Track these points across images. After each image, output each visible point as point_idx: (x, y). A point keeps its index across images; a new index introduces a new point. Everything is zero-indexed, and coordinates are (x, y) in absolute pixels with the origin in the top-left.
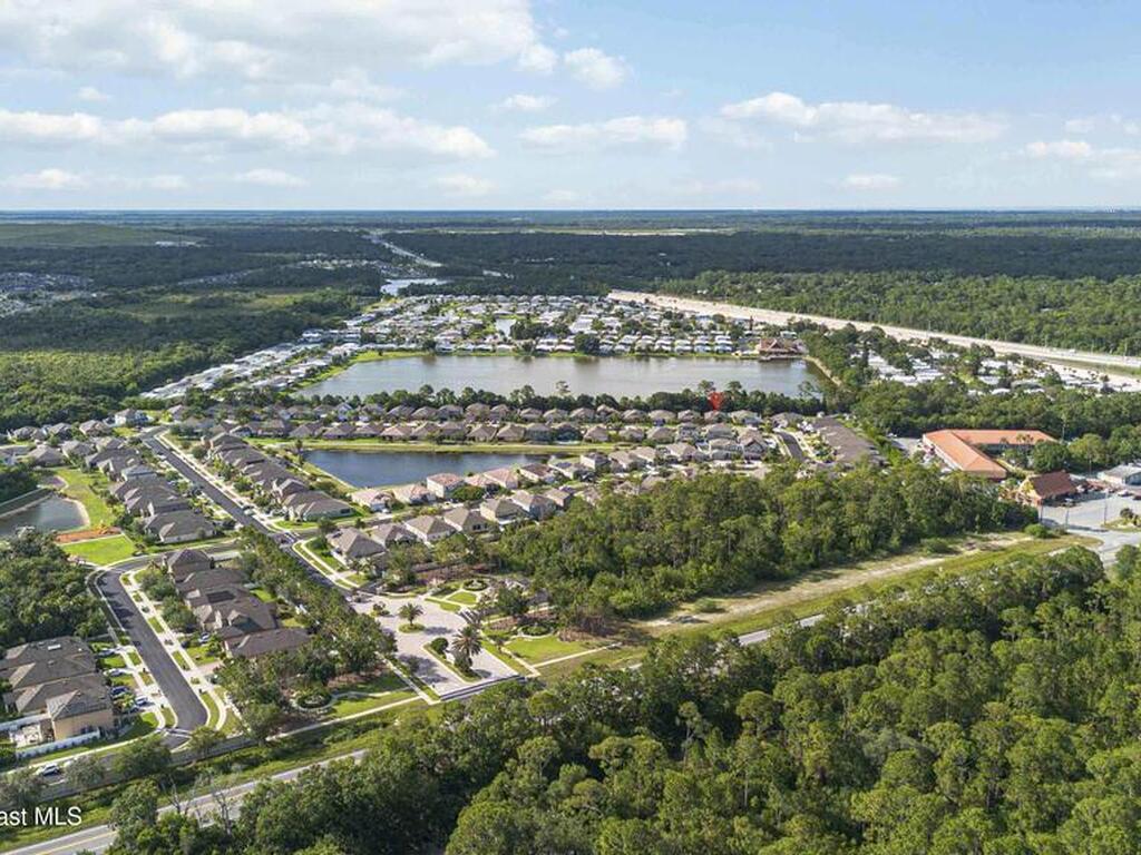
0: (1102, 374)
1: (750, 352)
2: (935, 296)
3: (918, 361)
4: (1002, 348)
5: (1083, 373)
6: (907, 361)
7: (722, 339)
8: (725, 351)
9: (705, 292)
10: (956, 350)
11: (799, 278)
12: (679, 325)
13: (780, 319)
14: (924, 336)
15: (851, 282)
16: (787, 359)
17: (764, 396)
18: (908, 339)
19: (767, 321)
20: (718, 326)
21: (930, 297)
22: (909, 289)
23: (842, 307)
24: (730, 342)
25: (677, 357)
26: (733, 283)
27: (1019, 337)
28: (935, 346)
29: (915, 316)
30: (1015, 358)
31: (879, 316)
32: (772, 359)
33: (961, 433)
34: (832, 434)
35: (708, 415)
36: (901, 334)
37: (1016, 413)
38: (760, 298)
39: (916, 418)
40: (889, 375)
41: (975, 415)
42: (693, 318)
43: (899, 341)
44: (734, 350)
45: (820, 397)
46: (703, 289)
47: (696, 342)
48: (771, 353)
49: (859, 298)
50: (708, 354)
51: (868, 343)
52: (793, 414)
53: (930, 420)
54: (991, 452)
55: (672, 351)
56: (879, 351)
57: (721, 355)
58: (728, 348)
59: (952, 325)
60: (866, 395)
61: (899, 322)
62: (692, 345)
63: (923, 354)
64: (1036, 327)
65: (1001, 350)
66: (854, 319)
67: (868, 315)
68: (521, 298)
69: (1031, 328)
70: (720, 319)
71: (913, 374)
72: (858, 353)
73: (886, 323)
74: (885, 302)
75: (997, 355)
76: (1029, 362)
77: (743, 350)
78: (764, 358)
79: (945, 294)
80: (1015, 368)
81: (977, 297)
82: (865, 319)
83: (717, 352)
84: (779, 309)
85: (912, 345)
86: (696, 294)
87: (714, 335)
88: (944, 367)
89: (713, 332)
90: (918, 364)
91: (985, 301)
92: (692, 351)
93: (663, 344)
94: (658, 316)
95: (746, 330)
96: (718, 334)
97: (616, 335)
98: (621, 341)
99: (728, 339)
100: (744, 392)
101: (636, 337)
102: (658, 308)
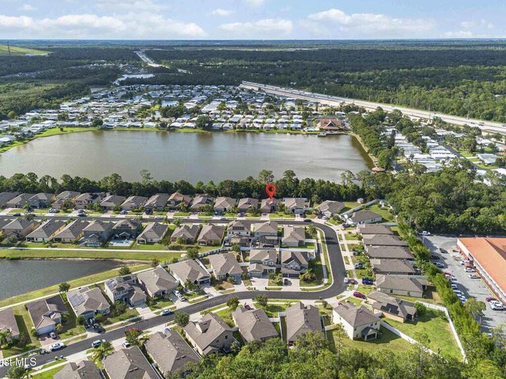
1: (313, 129)
3: (429, 138)
4: (484, 126)
6: (421, 139)
7: (297, 118)
8: (296, 128)
9: (295, 84)
12: (272, 106)
13: (335, 103)
14: (428, 116)
16: (337, 134)
17: (313, 182)
18: (418, 119)
19: (328, 104)
20: (296, 108)
23: (374, 93)
24: (301, 121)
25: (264, 132)
26: (312, 78)
27: (490, 117)
28: (437, 125)
35: (264, 204)
36: (413, 114)
38: (326, 87)
43: (412, 120)
44: (302, 127)
45: (360, 184)
46: (295, 81)
47: (280, 120)
48: (327, 130)
50: (285, 131)
55: (262, 128)
56: (401, 129)
57: (294, 131)
58: (300, 126)
62: (277, 123)
63: (431, 132)
65: (484, 128)
66: (381, 102)
67: (389, 99)
68: (189, 87)
70: (299, 102)
73: (402, 105)
75: (483, 134)
77: (308, 127)
78: (322, 134)
82: (388, 102)
83: (292, 128)
85: (422, 124)
86: (290, 85)
89: (292, 112)
92: (275, 128)
93: (257, 122)
94: (263, 100)
95: (313, 110)
96: (295, 114)
97: (230, 114)
98: (231, 119)
99: (300, 119)
100: (297, 179)
101: (242, 116)
102: (265, 94)
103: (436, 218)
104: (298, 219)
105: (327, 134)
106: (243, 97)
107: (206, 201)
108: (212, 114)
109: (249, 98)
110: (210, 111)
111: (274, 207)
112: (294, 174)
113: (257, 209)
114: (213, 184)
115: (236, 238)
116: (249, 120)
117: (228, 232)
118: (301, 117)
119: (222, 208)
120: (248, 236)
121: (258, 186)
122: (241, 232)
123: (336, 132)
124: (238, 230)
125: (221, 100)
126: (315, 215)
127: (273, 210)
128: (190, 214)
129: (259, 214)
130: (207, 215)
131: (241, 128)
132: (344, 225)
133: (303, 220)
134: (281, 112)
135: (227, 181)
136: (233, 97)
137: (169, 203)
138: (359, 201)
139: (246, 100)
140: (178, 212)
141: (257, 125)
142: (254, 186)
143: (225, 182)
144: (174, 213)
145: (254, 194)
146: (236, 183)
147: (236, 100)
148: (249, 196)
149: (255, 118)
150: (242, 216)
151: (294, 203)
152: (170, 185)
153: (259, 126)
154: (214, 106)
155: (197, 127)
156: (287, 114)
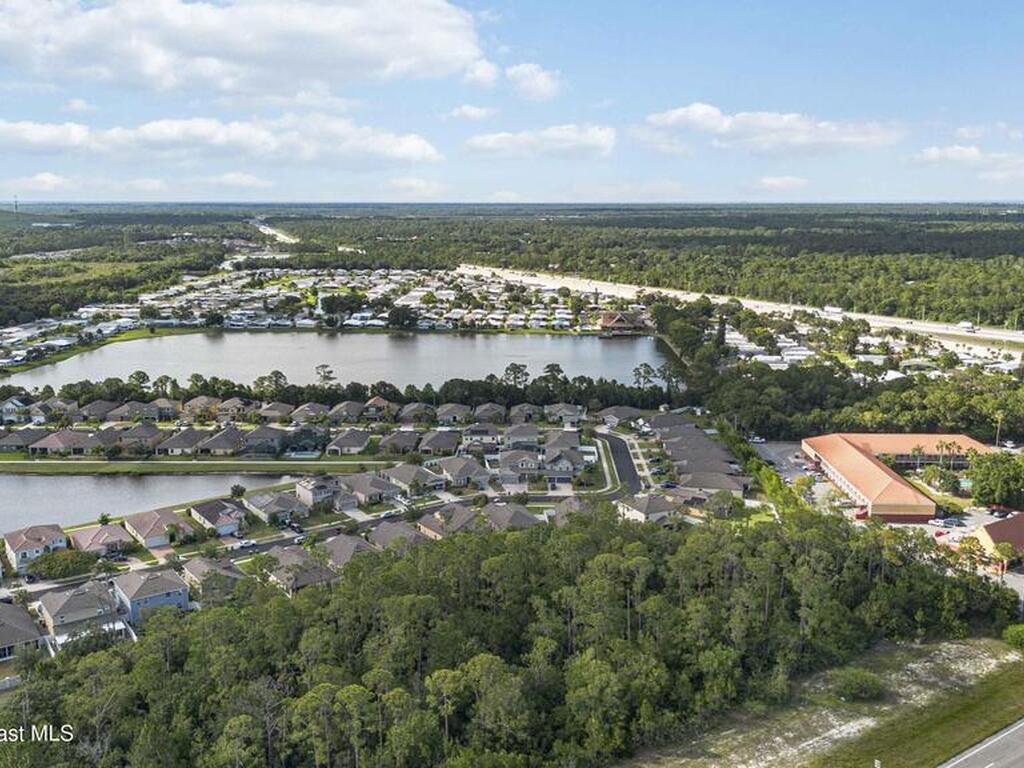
0: (1004, 352)
1: (589, 328)
2: (793, 269)
3: (782, 336)
4: (878, 322)
5: (981, 351)
6: (770, 337)
7: (562, 314)
8: (562, 327)
9: (556, 267)
10: (824, 324)
11: (655, 253)
12: (518, 297)
13: (628, 292)
14: (787, 309)
15: (707, 256)
16: (631, 335)
17: (590, 381)
18: (769, 312)
19: (616, 295)
20: (561, 300)
21: (788, 269)
22: (767, 262)
23: (697, 279)
24: (571, 317)
25: (507, 333)
26: (587, 258)
27: (891, 310)
28: (800, 320)
29: (775, 288)
30: (895, 333)
31: (737, 288)
32: (614, 336)
33: (853, 437)
34: (675, 440)
35: (515, 410)
36: (760, 307)
37: (924, 407)
38: (612, 271)
39: (790, 416)
40: (750, 354)
41: (870, 410)
42: (538, 291)
43: (758, 313)
44: (571, 326)
45: (662, 384)
46: (554, 263)
47: (532, 316)
48: (613, 329)
49: (715, 271)
50: (542, 330)
51: (724, 317)
52: (626, 408)
53: (810, 418)
54: (901, 467)
55: (503, 327)
56: (737, 326)
57: (557, 332)
58: (567, 323)
59: (816, 298)
60: (723, 381)
61: (757, 295)
62: (527, 320)
63: (788, 328)
64: (911, 299)
65: (876, 324)
66: (708, 292)
67: (724, 287)
68: (363, 272)
69: (903, 300)
70: (565, 292)
71: (778, 353)
72: (713, 329)
73: (744, 296)
74: (742, 275)
75: (873, 331)
76: (913, 338)
77: (581, 325)
78: (605, 334)
79: (804, 267)
80: (899, 345)
81: (837, 269)
82: (721, 292)
83: (553, 327)
84: (631, 283)
85: (774, 319)
86: (548, 268)
87: (554, 309)
88: (813, 344)
89: (553, 305)
90: (783, 341)
91: (846, 272)
92: (525, 327)
93: (493, 319)
94: (501, 289)
95: (590, 303)
96: (558, 308)
97: (445, 309)
98: (447, 316)
99: (568, 314)
100: (565, 378)
101: (466, 311)
102: (503, 282)
103: (773, 416)
104: (569, 428)
106: (465, 286)
107: (422, 408)
108: (412, 308)
109: (476, 287)
110: (409, 305)
111: (530, 415)
112: (560, 371)
113: (505, 416)
116: (479, 316)
117: (464, 439)
118: (570, 311)
120: (494, 444)
121: (505, 388)
123: (629, 332)
125: (426, 289)
126: (594, 424)
127: (529, 419)
128: (401, 425)
129: (507, 424)
131: (467, 327)
132: (638, 433)
133: (576, 430)
134: (534, 306)
136: (446, 285)
137: (366, 410)
138: (662, 408)
139: (470, 289)
141: (493, 323)
142: (498, 388)
145: (499, 398)
147: (453, 290)
148: (491, 401)
149: (489, 314)
153: (498, 323)
154: (415, 298)
155: (391, 326)
156: (546, 308)
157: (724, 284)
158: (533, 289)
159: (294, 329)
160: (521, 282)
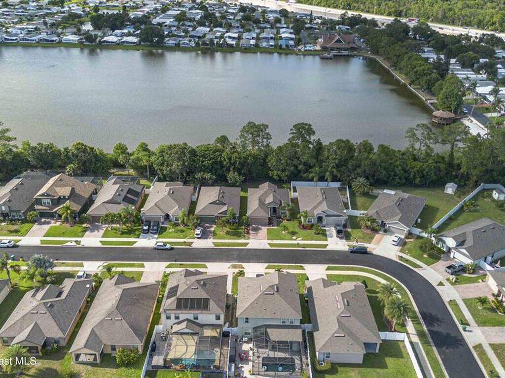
1: (312, 48)
7: (286, 33)
8: (288, 46)
13: (333, 14)
19: (323, 16)
20: (283, 20)
24: (293, 36)
25: (241, 52)
35: (253, 201)
42: (264, 12)
44: (297, 45)
47: (262, 36)
48: (333, 49)
55: (238, 45)
57: (284, 51)
58: (291, 42)
62: (258, 38)
70: (284, 13)
78: (326, 54)
83: (281, 46)
87: (279, 28)
89: (278, 25)
92: (257, 45)
93: (230, 37)
94: (237, 10)
95: (306, 23)
96: (282, 28)
97: (192, 26)
98: (192, 33)
99: (291, 33)
100: (319, 143)
101: (208, 29)
102: (238, 4)
104: (335, 244)
105: (334, 55)
106: (211, 7)
107: (123, 194)
108: (166, 26)
109: (218, 8)
110: (165, 23)
111: (275, 209)
112: (311, 132)
113: (240, 218)
114: (146, 150)
115: (187, 334)
116: (218, 34)
117: (163, 316)
118: (292, 31)
119: (159, 214)
120: (220, 326)
121: (240, 158)
122: (200, 317)
123: (346, 53)
124: (192, 308)
125: (180, 9)
126: (369, 231)
127: (275, 217)
128: (85, 230)
129: (242, 229)
130: (123, 233)
131: (207, 45)
132: (449, 267)
133: (346, 248)
134: (262, 25)
135: (175, 146)
136: (197, 6)
137: (38, 202)
138: (450, 189)
139: (214, 9)
140: (58, 224)
141: (230, 41)
142: (230, 159)
143: (170, 148)
144: (46, 227)
145: (232, 176)
146: (193, 152)
147: (201, 10)
148: (221, 180)
149: (227, 32)
150: (204, 235)
151: (320, 203)
152: (56, 154)
153: (234, 42)
154: (170, 16)
155: (142, 43)
156: (272, 28)
157: (401, 9)
158: (260, 9)
159: (60, 44)
160: (251, 4)
